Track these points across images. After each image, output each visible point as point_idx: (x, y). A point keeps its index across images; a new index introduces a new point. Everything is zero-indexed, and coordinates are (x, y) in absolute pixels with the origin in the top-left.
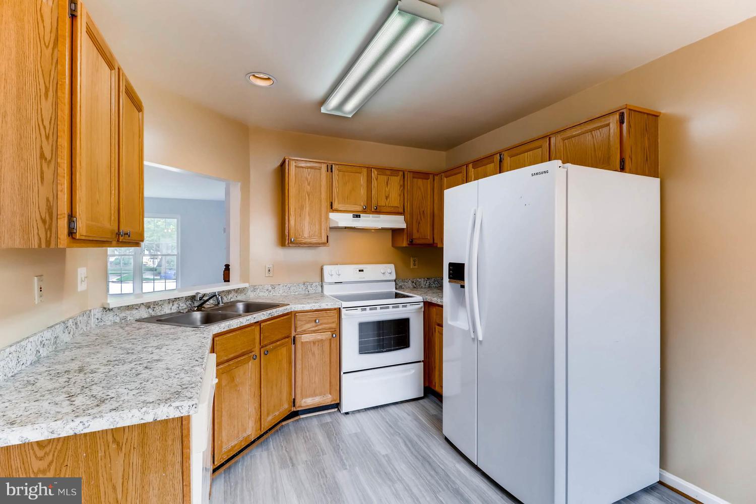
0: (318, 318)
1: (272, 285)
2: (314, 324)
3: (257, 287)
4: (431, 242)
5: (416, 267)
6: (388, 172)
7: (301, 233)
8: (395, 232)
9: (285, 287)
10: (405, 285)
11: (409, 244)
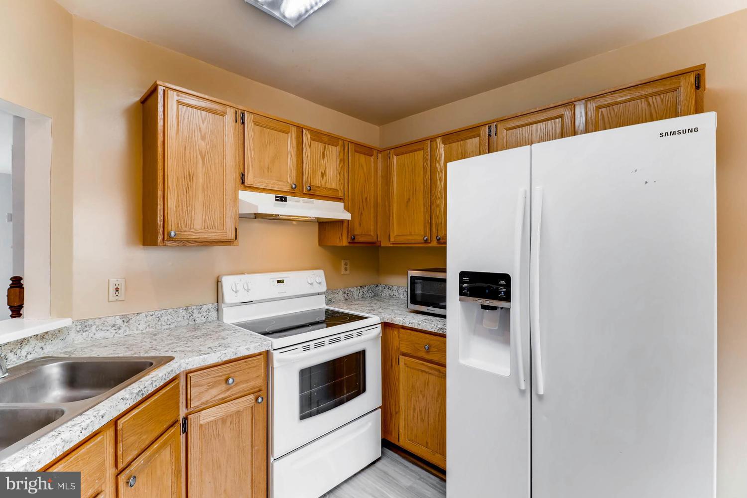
0: (232, 375)
1: (123, 317)
2: (223, 386)
3: (90, 322)
4: (375, 240)
5: (348, 272)
6: (326, 139)
7: (189, 222)
8: (324, 226)
9: (149, 318)
10: (335, 298)
11: (349, 243)
